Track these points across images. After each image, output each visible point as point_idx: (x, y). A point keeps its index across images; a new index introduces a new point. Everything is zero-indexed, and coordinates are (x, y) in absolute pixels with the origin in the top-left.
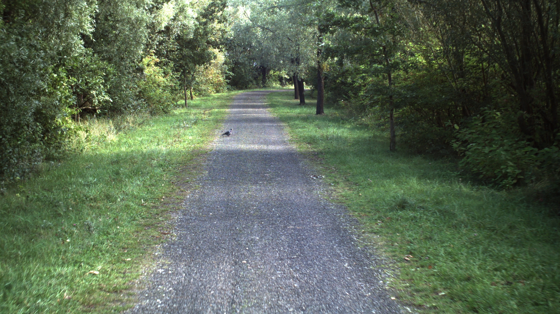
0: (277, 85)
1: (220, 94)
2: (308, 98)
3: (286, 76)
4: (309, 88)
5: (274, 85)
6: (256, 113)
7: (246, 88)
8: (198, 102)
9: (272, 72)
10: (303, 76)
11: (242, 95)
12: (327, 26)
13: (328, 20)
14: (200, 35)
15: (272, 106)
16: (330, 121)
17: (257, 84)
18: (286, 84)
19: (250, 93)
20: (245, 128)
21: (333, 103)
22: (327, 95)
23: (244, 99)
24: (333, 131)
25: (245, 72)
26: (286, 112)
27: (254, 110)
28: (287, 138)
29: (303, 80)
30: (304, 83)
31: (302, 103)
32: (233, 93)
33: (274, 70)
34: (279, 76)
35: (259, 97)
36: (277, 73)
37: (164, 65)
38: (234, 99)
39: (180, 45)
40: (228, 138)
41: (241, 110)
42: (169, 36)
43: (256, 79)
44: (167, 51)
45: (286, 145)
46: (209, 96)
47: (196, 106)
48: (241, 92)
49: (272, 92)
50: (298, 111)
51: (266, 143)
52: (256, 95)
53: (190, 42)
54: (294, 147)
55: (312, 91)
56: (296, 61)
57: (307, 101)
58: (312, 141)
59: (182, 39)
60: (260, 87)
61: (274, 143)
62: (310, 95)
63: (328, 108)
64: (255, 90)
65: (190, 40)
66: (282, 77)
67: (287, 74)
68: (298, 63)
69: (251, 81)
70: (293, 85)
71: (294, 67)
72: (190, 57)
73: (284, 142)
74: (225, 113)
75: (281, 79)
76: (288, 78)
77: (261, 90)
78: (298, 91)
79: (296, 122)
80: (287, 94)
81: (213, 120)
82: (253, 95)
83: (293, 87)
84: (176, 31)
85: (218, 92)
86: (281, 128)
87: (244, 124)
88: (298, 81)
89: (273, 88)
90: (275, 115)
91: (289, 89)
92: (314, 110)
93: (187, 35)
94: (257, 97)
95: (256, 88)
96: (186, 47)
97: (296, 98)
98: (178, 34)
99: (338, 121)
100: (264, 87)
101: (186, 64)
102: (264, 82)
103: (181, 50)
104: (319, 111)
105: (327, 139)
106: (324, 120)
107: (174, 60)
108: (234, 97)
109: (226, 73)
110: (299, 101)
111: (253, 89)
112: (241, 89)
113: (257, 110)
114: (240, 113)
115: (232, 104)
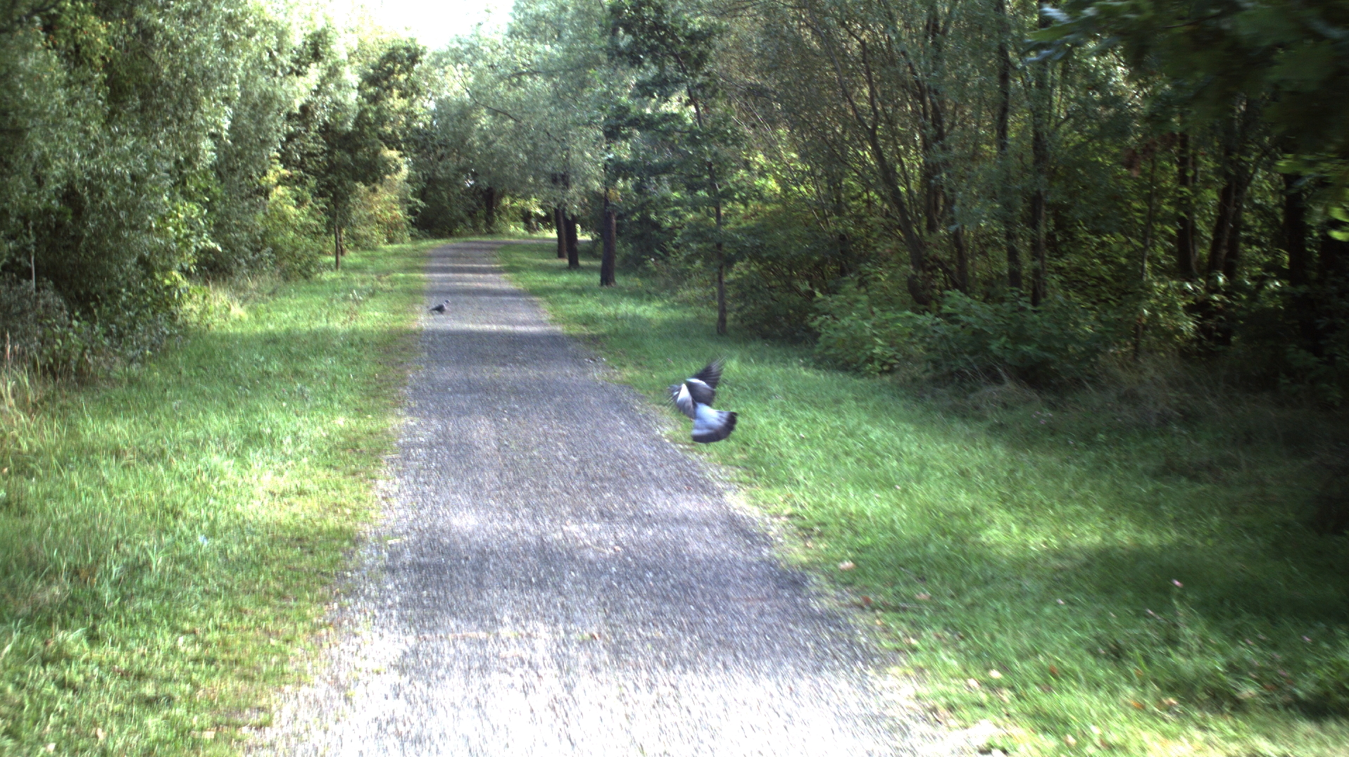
0: (517, 230)
1: (396, 246)
2: (584, 258)
3: (539, 211)
4: (587, 238)
5: (512, 228)
6: (480, 280)
7: (451, 234)
8: (359, 260)
9: (506, 202)
10: (575, 209)
11: (445, 248)
12: (617, 127)
13: (619, 118)
14: (369, 124)
15: (511, 269)
16: (624, 295)
17: (475, 227)
18: (538, 228)
19: (461, 245)
20: (467, 302)
21: (634, 265)
22: (622, 249)
23: (451, 256)
24: (627, 307)
25: (449, 199)
26: (539, 279)
27: (476, 276)
28: (546, 317)
29: (575, 219)
30: (578, 227)
31: (573, 266)
32: (424, 244)
33: (512, 196)
34: (523, 210)
35: (483, 253)
36: (519, 203)
37: (297, 183)
38: (430, 256)
39: (328, 143)
40: (442, 317)
41: (451, 275)
42: (306, 125)
43: (471, 214)
44: (302, 155)
45: (545, 325)
46: (374, 249)
47: (356, 268)
48: (440, 243)
49: (509, 246)
50: (565, 278)
51: (510, 322)
52: (475, 249)
53: (348, 137)
54: (559, 328)
55: (595, 242)
56: (561, 179)
57: (582, 262)
58: (589, 320)
59: (333, 131)
60: (481, 234)
61: (524, 323)
62: (590, 251)
63: (625, 273)
64: (471, 239)
65: (349, 134)
66: (529, 213)
67: (541, 207)
68: (567, 185)
69: (463, 221)
70: (555, 231)
71: (558, 193)
72: (346, 167)
73: (540, 323)
74: (420, 280)
75: (526, 217)
76: (543, 214)
77: (484, 239)
78: (565, 242)
79: (563, 296)
80: (541, 248)
81: (402, 290)
82: (467, 249)
83: (553, 234)
84: (322, 116)
85: (391, 241)
86: (534, 305)
87: (463, 298)
88: (566, 220)
89: (510, 235)
90: (521, 286)
91: (545, 239)
92: (596, 278)
93: (342, 124)
94: (478, 253)
95: (473, 235)
96: (340, 148)
97: (560, 256)
98: (325, 123)
99: (638, 295)
100: (491, 233)
101: (340, 182)
102: (490, 223)
103: (330, 153)
104: (607, 279)
105: (616, 319)
106: (612, 293)
107: (315, 173)
108: (429, 252)
109: (410, 202)
110: (566, 262)
111: (466, 236)
112: (439, 236)
113: (481, 276)
114: (450, 280)
115: (428, 265)
